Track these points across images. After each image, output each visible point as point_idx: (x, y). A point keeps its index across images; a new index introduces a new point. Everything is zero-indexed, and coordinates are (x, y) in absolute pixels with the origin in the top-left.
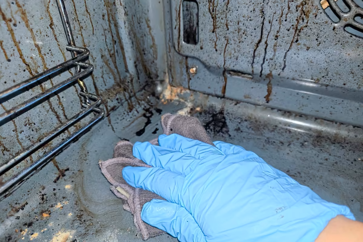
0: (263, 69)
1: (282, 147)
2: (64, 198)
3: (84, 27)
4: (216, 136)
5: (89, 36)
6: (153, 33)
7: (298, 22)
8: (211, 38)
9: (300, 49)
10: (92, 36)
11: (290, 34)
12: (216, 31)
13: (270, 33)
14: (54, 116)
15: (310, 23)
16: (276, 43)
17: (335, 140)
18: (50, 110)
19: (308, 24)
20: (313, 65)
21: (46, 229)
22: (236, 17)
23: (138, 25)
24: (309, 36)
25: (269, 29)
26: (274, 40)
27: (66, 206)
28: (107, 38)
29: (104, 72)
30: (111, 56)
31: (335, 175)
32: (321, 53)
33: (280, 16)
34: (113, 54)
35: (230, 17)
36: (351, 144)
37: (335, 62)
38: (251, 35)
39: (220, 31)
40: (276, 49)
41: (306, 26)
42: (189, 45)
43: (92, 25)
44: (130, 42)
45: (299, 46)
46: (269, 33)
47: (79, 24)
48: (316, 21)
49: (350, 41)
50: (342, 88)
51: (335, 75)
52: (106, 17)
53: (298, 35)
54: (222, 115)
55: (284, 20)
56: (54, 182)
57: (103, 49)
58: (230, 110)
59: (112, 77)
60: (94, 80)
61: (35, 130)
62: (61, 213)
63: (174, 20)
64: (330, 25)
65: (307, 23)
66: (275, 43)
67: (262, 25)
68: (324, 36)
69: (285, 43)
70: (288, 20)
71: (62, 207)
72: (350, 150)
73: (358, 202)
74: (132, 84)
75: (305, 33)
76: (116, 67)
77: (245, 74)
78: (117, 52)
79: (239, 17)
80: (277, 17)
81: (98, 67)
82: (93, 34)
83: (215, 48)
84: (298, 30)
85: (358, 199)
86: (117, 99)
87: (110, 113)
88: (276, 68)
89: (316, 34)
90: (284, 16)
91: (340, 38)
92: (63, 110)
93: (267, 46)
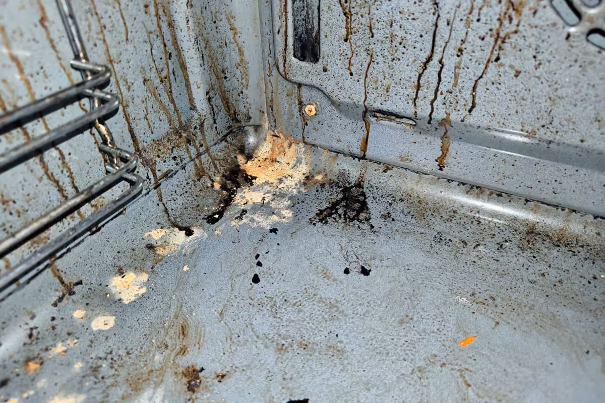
0: (435, 110)
1: (465, 251)
2: (69, 334)
3: (108, 26)
4: (348, 227)
5: (119, 43)
6: (240, 41)
7: (501, 24)
8: (342, 51)
9: (502, 75)
10: (124, 43)
11: (484, 46)
12: (351, 39)
13: (448, 44)
14: (52, 187)
15: (524, 26)
16: (460, 63)
17: (560, 241)
18: (45, 177)
19: (521, 28)
20: (526, 105)
21: (32, 392)
22: (386, 14)
23: (214, 26)
24: (520, 50)
25: (446, 36)
26: (456, 57)
27: (72, 349)
28: (155, 47)
29: (150, 109)
30: (162, 81)
31: (557, 304)
32: (542, 83)
33: (468, 11)
34: (166, 78)
35: (376, 12)
36: (589, 248)
37: (567, 99)
38: (414, 48)
39: (359, 39)
40: (459, 74)
41: (516, 32)
42: (303, 64)
43: (125, 24)
44: (198, 55)
45: (502, 69)
46: (446, 43)
47: (99, 20)
48: (535, 21)
49: (597, 60)
50: (576, 147)
51: (565, 123)
52: (152, 9)
53: (500, 48)
54: (361, 190)
55: (475, 20)
56: (52, 305)
57: (147, 68)
58: (374, 182)
59: (164, 117)
60: (129, 123)
61: (15, 214)
62: (63, 363)
63: (276, 18)
64: (561, 29)
65: (518, 25)
66: (458, 63)
67: (434, 28)
68: (549, 51)
69: (476, 62)
70: (483, 19)
71: (65, 352)
72: (586, 259)
73: (599, 356)
74: (202, 131)
75: (513, 44)
76: (172, 101)
77: (402, 117)
78: (174, 73)
79: (393, 12)
80: (462, 13)
81: (138, 101)
82: (127, 39)
83: (349, 69)
84: (500, 39)
85: (599, 350)
86: (174, 158)
87: (160, 182)
88: (458, 108)
89: (534, 47)
90: (476, 11)
91: (578, 55)
92: (71, 176)
93: (442, 68)
